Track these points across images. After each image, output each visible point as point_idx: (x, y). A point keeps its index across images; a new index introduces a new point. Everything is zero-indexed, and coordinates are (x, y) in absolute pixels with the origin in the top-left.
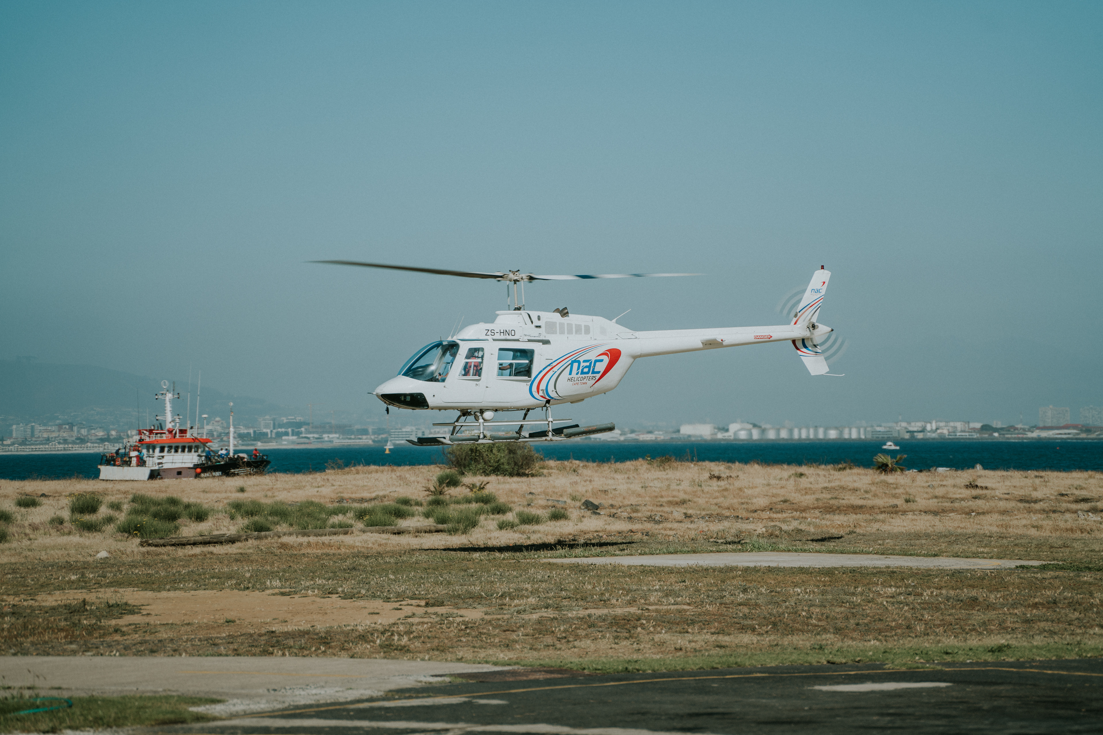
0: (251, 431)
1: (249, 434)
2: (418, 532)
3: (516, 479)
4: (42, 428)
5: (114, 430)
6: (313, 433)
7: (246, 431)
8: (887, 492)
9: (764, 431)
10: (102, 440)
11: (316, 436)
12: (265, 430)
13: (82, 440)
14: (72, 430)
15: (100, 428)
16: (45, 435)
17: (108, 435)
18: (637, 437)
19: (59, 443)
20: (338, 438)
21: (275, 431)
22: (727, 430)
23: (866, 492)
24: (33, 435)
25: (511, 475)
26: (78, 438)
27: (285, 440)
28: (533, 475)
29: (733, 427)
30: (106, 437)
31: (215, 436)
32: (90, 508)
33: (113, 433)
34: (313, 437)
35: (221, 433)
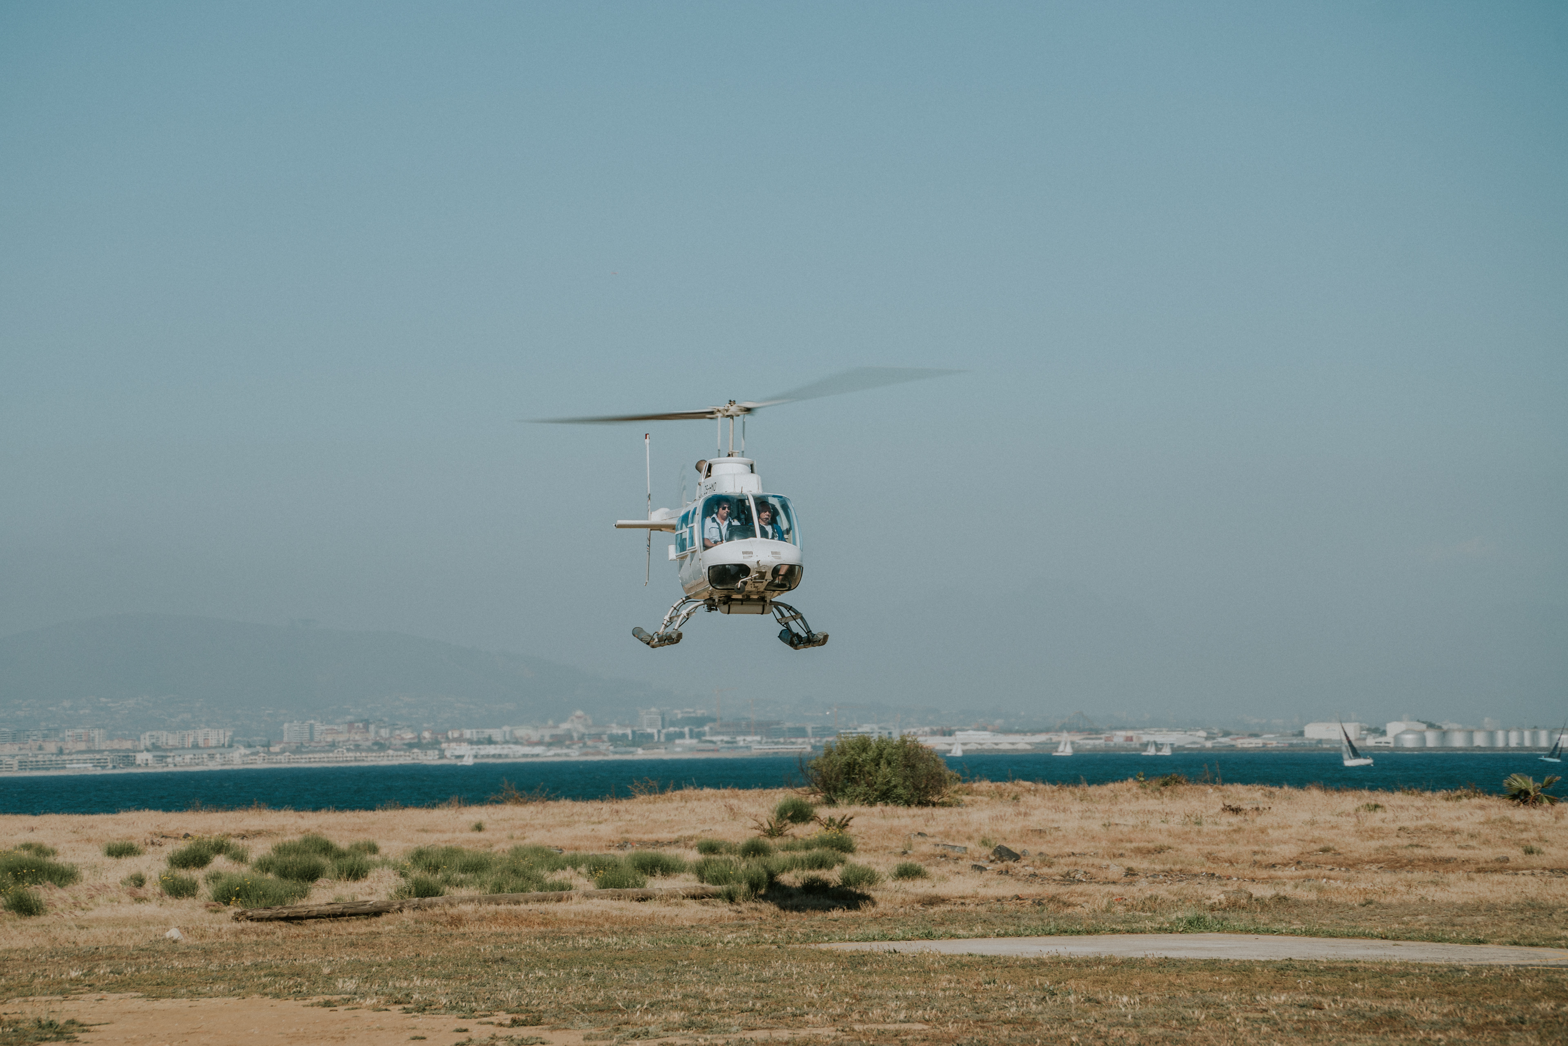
0: (629, 731)
1: (625, 736)
2: (670, 897)
3: (914, 810)
4: (324, 728)
5: (427, 729)
6: (723, 734)
7: (620, 732)
8: (1507, 836)
9: (1444, 734)
10: (411, 746)
11: (726, 738)
12: (649, 730)
13: (381, 746)
14: (368, 731)
15: (408, 727)
16: (329, 739)
17: (419, 737)
18: (1233, 743)
19: (348, 750)
20: (760, 743)
21: (664, 731)
22: (1384, 733)
23: (1472, 836)
24: (311, 739)
25: (908, 803)
26: (376, 743)
27: (679, 745)
28: (943, 805)
29: (1393, 728)
30: (416, 741)
31: (576, 739)
32: (197, 858)
33: (427, 735)
34: (722, 741)
35: (584, 735)
